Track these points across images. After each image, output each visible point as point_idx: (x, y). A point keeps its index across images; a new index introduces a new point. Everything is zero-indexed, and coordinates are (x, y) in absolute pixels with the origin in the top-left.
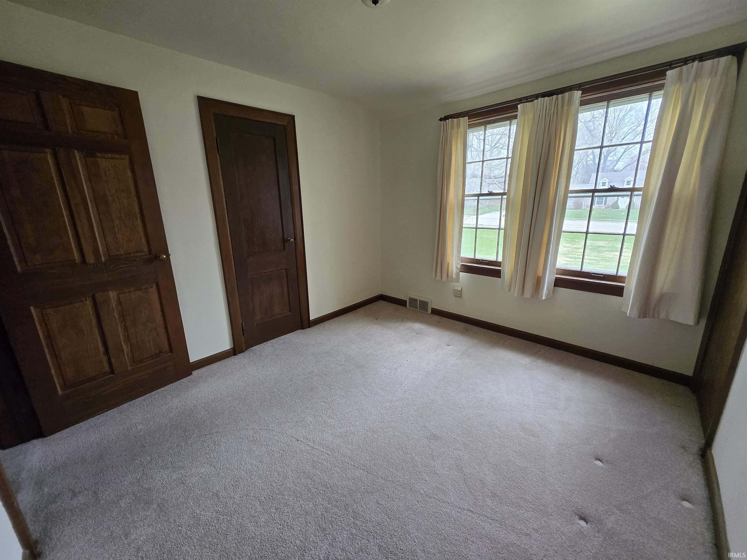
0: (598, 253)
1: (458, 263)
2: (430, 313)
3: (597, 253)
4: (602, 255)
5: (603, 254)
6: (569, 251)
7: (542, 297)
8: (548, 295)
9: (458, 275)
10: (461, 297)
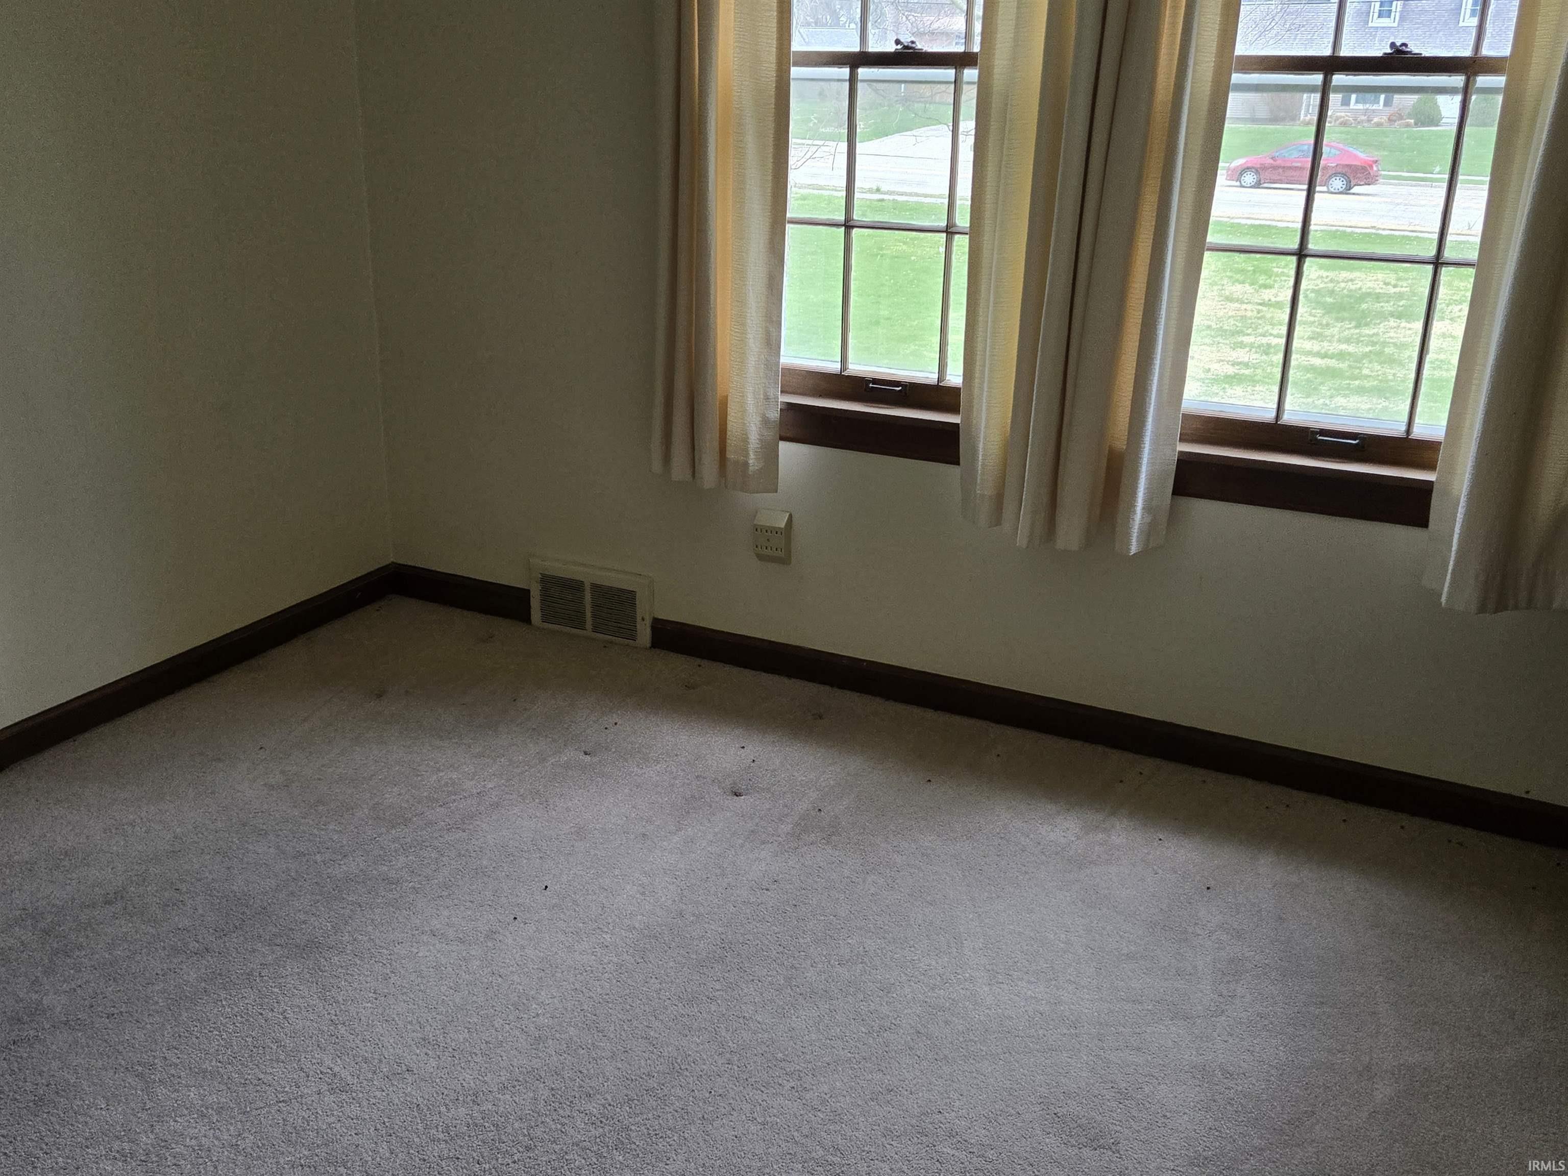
0: (1356, 327)
1: (772, 396)
2: (649, 645)
3: (1353, 324)
4: (1371, 332)
5: (1375, 331)
6: (1243, 318)
7: (1128, 544)
8: (1150, 531)
9: (770, 457)
10: (784, 560)
